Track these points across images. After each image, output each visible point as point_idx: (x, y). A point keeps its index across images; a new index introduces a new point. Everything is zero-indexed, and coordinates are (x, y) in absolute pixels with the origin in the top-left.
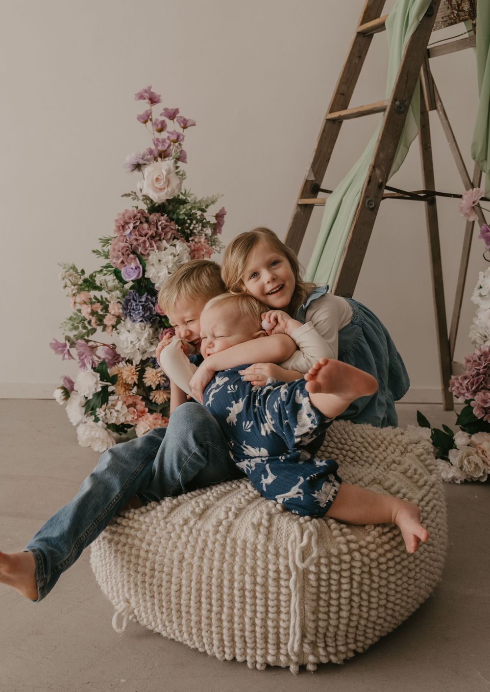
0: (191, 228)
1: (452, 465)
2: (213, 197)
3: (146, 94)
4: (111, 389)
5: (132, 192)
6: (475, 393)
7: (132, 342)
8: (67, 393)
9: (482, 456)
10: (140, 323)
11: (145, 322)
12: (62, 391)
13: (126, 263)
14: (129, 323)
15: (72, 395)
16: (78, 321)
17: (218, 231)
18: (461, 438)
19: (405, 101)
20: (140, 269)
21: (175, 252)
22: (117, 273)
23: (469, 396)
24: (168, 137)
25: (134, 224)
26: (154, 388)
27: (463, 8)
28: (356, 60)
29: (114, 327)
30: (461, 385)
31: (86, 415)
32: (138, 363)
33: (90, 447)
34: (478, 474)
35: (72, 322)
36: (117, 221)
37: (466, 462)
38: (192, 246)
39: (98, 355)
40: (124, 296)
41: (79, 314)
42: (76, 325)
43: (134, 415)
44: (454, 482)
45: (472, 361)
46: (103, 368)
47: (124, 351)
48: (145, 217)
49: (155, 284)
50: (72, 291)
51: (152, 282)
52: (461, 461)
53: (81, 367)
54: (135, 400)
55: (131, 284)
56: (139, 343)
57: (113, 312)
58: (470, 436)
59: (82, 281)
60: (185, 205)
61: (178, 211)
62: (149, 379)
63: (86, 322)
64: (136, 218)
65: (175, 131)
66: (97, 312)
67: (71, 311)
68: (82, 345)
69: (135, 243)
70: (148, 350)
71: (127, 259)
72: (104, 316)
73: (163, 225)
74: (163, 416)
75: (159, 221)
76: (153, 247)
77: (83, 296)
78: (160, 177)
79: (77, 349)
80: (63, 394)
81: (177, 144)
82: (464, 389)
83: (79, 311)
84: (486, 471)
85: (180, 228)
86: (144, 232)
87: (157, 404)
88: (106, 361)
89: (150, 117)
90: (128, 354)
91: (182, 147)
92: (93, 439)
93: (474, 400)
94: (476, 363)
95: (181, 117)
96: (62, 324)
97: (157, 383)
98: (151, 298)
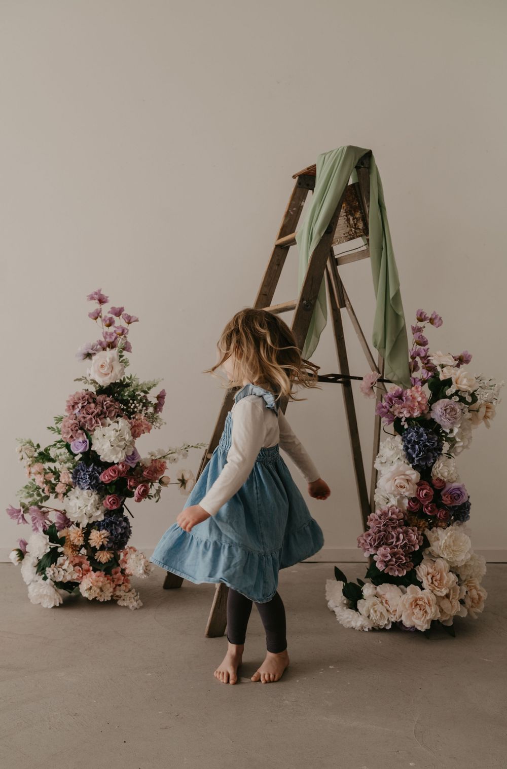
0: (132, 407)
1: (361, 614)
2: (154, 381)
3: (95, 296)
4: (60, 550)
5: (83, 377)
6: (377, 548)
7: (79, 508)
8: (22, 554)
9: (386, 605)
10: (87, 490)
11: (92, 490)
12: (17, 552)
13: (75, 438)
14: (77, 491)
15: (26, 557)
16: (32, 490)
17: (158, 409)
18: (368, 590)
19: (311, 300)
20: (87, 443)
21: (117, 428)
22: (68, 446)
23: (372, 551)
24: (115, 331)
25: (82, 404)
26: (98, 549)
27: (358, 226)
28: (276, 267)
29: (65, 494)
30: (366, 541)
31: (38, 574)
32: (85, 526)
33: (40, 604)
34: (383, 623)
35: (27, 491)
36: (68, 401)
37: (372, 611)
38: (133, 422)
39: (50, 519)
40: (74, 467)
41: (34, 483)
42: (32, 493)
43: (79, 573)
44: (363, 630)
45: (374, 519)
46: (52, 531)
47: (73, 516)
48: (93, 398)
49: (100, 456)
50: (27, 463)
51: (98, 454)
52: (369, 611)
53: (34, 530)
54: (81, 560)
55: (80, 456)
56: (86, 508)
57: (63, 481)
58: (376, 588)
59: (37, 454)
60: (128, 388)
61: (122, 392)
62: (93, 541)
63: (41, 490)
64: (84, 398)
65: (121, 326)
66: (50, 482)
67: (27, 481)
68: (34, 511)
69: (83, 420)
70: (94, 514)
71: (76, 434)
72: (55, 485)
73: (108, 404)
74: (106, 574)
75: (105, 401)
76: (99, 423)
77: (37, 467)
78: (104, 364)
79: (30, 514)
80: (18, 556)
81: (122, 337)
82: (368, 545)
83: (34, 480)
84: (390, 619)
85: (125, 407)
86: (90, 411)
87: (102, 563)
88: (57, 525)
89: (100, 314)
90: (76, 518)
91: (128, 339)
92: (41, 596)
93: (376, 554)
94: (377, 522)
95: (125, 314)
96: (18, 492)
97: (101, 543)
98: (98, 468)
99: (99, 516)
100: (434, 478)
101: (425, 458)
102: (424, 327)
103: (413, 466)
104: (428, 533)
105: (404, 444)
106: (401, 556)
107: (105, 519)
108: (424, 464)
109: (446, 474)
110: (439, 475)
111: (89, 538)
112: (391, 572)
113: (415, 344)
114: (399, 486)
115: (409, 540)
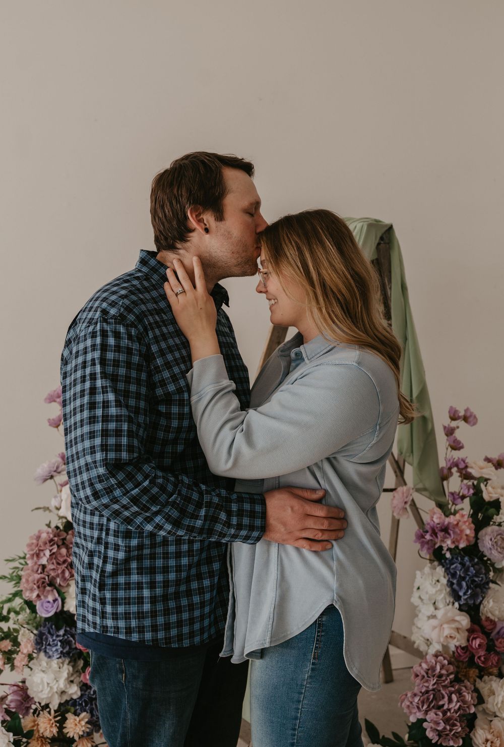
6: (426, 712)
7: (48, 684)
10: (57, 660)
11: (63, 658)
13: (42, 597)
14: (42, 660)
20: (58, 602)
23: (420, 715)
25: (51, 551)
26: (77, 740)
30: (411, 703)
32: (56, 708)
40: (37, 625)
45: (419, 675)
46: (16, 722)
47: (40, 694)
56: (57, 684)
57: (24, 651)
62: (71, 729)
64: (52, 543)
66: (6, 652)
69: (52, 573)
70: (67, 691)
71: (44, 592)
82: (414, 708)
86: (62, 560)
90: (44, 698)
93: (425, 720)
94: (424, 679)
97: (80, 732)
98: (71, 629)
99: (76, 693)
100: (483, 618)
101: (474, 596)
102: (458, 427)
103: (460, 605)
104: (480, 685)
105: (447, 578)
106: (455, 722)
107: (82, 695)
108: (472, 602)
109: (497, 613)
110: (490, 615)
111: (64, 725)
112: (445, 742)
113: (450, 449)
114: (449, 636)
115: (464, 702)
